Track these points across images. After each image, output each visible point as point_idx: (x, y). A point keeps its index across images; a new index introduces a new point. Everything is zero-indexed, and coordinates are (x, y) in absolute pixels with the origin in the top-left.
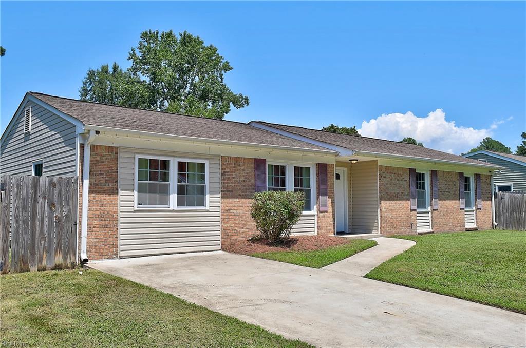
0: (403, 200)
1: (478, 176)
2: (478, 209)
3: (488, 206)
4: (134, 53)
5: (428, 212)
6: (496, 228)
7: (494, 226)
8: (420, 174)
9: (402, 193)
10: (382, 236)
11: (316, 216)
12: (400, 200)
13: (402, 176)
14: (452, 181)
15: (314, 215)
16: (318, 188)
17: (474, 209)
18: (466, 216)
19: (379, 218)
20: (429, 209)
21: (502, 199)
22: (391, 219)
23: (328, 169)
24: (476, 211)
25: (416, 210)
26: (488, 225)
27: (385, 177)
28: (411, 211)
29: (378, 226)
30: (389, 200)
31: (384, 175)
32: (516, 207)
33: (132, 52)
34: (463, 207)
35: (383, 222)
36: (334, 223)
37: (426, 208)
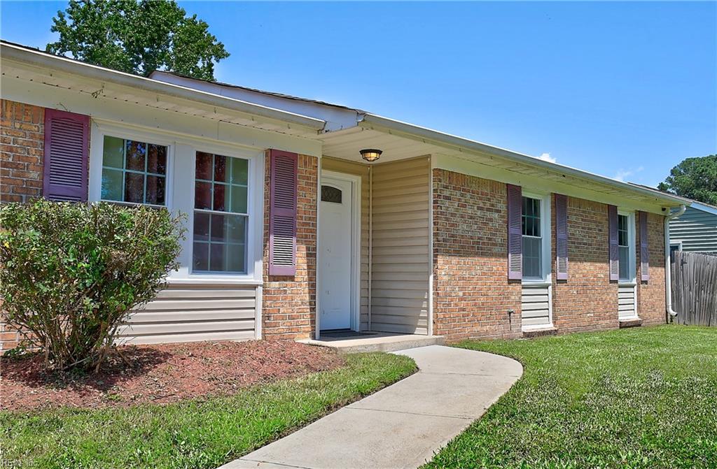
0: (492, 255)
1: (642, 217)
2: (643, 282)
3: (660, 277)
4: (62, 19)
5: (546, 287)
6: (672, 321)
7: (669, 317)
8: (530, 200)
9: (490, 239)
10: (437, 342)
11: (260, 289)
12: (483, 255)
13: (489, 200)
14: (595, 222)
15: (254, 287)
16: (268, 214)
17: (634, 282)
18: (620, 296)
19: (431, 297)
20: (549, 279)
21: (682, 265)
22: (461, 299)
23: (300, 167)
24: (639, 287)
25: (519, 281)
26: (658, 316)
27: (447, 198)
28: (510, 282)
29: (427, 318)
30: (457, 253)
31: (447, 193)
32: (706, 280)
33: (58, 19)
34: (615, 277)
35: (440, 306)
36: (313, 309)
37: (541, 278)
